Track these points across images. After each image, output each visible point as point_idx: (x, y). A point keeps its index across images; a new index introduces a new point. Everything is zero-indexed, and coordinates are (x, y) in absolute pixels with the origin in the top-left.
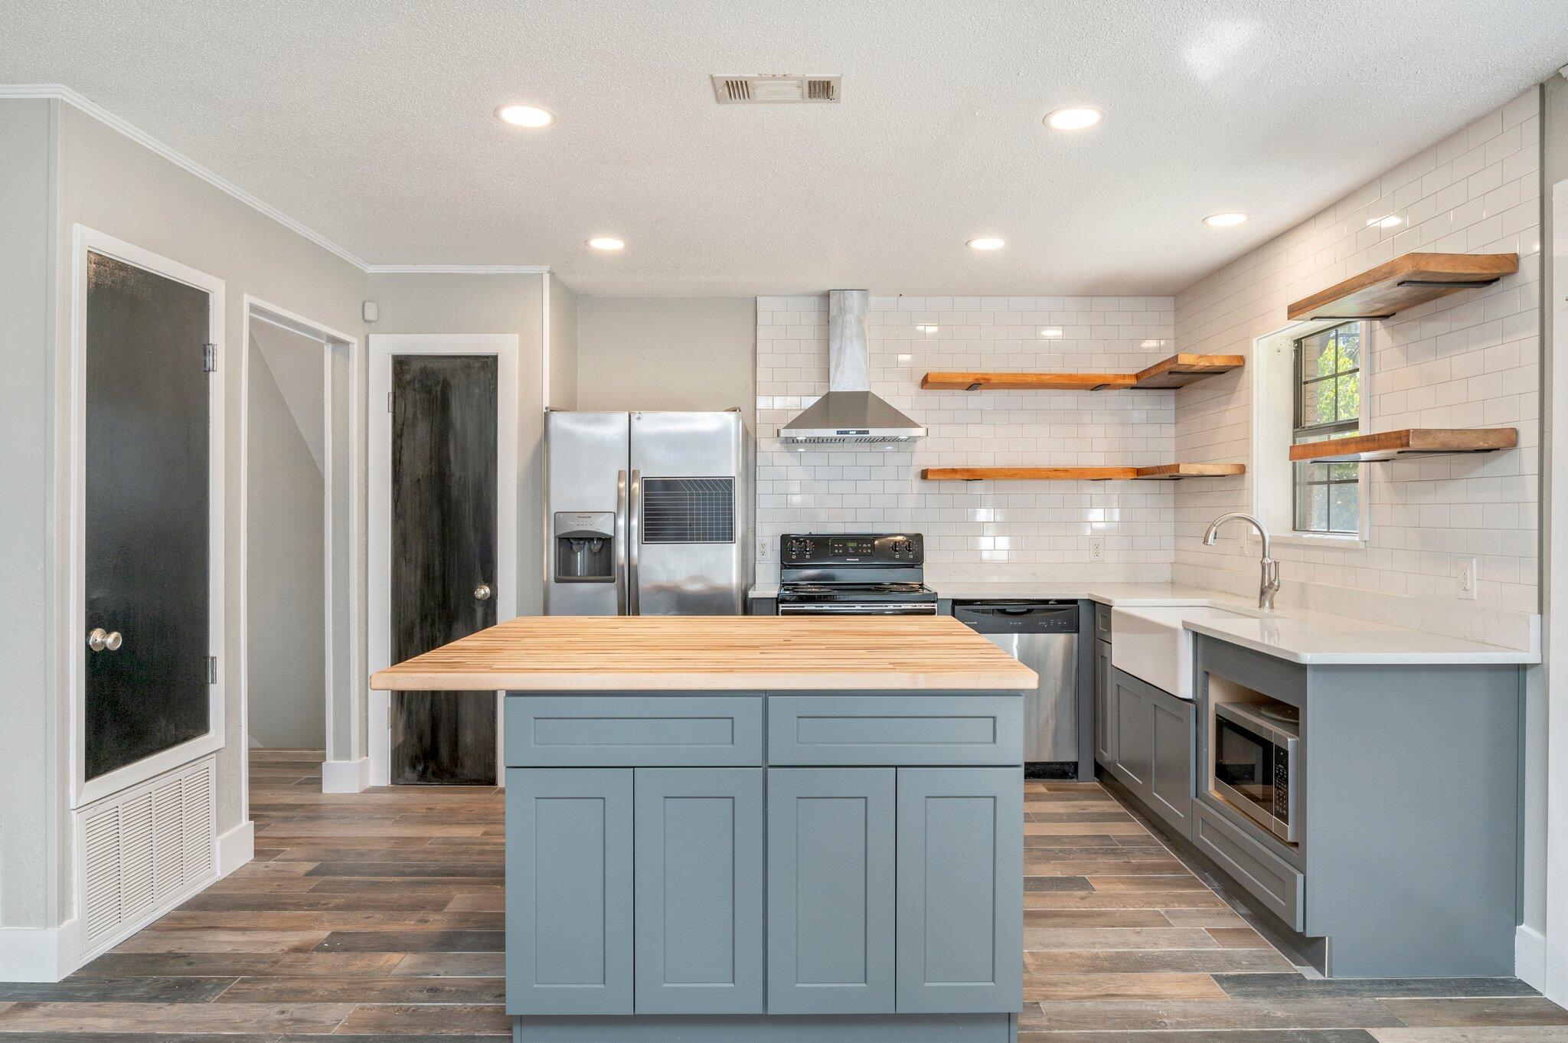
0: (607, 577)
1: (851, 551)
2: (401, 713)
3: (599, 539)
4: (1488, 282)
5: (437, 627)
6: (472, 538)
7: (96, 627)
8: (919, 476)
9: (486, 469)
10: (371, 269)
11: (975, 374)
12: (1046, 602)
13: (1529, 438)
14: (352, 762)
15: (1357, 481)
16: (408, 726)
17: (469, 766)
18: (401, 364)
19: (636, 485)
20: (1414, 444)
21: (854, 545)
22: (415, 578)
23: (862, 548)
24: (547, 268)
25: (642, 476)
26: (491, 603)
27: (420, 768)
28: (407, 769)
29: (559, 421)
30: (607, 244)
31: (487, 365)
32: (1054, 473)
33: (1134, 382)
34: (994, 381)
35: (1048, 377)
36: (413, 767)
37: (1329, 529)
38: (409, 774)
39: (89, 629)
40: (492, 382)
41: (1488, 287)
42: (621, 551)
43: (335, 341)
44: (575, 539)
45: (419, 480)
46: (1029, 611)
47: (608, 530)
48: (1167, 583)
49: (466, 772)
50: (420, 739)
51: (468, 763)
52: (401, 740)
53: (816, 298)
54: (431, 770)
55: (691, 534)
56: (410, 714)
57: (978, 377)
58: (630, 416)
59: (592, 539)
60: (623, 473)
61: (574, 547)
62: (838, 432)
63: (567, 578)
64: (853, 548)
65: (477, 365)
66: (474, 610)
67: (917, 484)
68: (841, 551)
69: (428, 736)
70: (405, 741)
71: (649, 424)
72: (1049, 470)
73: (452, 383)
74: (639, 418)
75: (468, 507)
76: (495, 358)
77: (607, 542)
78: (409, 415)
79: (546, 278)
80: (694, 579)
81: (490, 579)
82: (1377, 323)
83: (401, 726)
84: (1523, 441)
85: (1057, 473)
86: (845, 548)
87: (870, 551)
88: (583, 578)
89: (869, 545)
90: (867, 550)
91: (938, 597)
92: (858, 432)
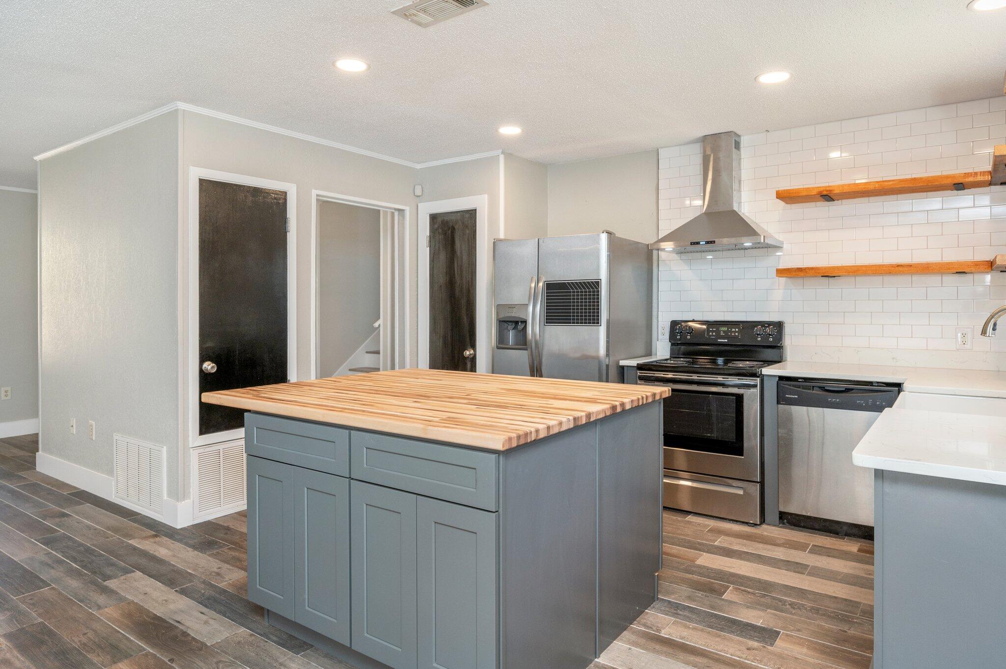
0: (524, 347)
1: (721, 334)
3: (520, 322)
6: (465, 320)
7: (207, 361)
9: (472, 278)
10: (418, 166)
11: (818, 187)
12: (870, 383)
18: (434, 218)
19: (540, 286)
21: (724, 329)
22: (440, 343)
23: (731, 332)
24: (500, 151)
25: (544, 280)
26: (473, 359)
31: (471, 214)
32: (897, 268)
33: (988, 178)
35: (891, 183)
39: (202, 361)
40: (474, 225)
42: (530, 329)
43: (399, 210)
44: (509, 321)
45: (441, 286)
46: (847, 390)
47: (524, 316)
55: (573, 319)
57: (821, 189)
58: (538, 241)
59: (517, 322)
60: (533, 279)
61: (508, 327)
63: (503, 346)
64: (724, 332)
65: (467, 216)
66: (466, 363)
67: (784, 282)
68: (714, 334)
72: (892, 266)
73: (456, 228)
74: (543, 242)
75: (464, 302)
76: (474, 211)
77: (524, 324)
78: (437, 247)
79: (502, 157)
80: (575, 350)
81: (473, 345)
85: (900, 269)
86: (718, 332)
87: (737, 334)
88: (512, 347)
89: (737, 330)
90: (735, 334)
91: (763, 373)
92: (707, 243)
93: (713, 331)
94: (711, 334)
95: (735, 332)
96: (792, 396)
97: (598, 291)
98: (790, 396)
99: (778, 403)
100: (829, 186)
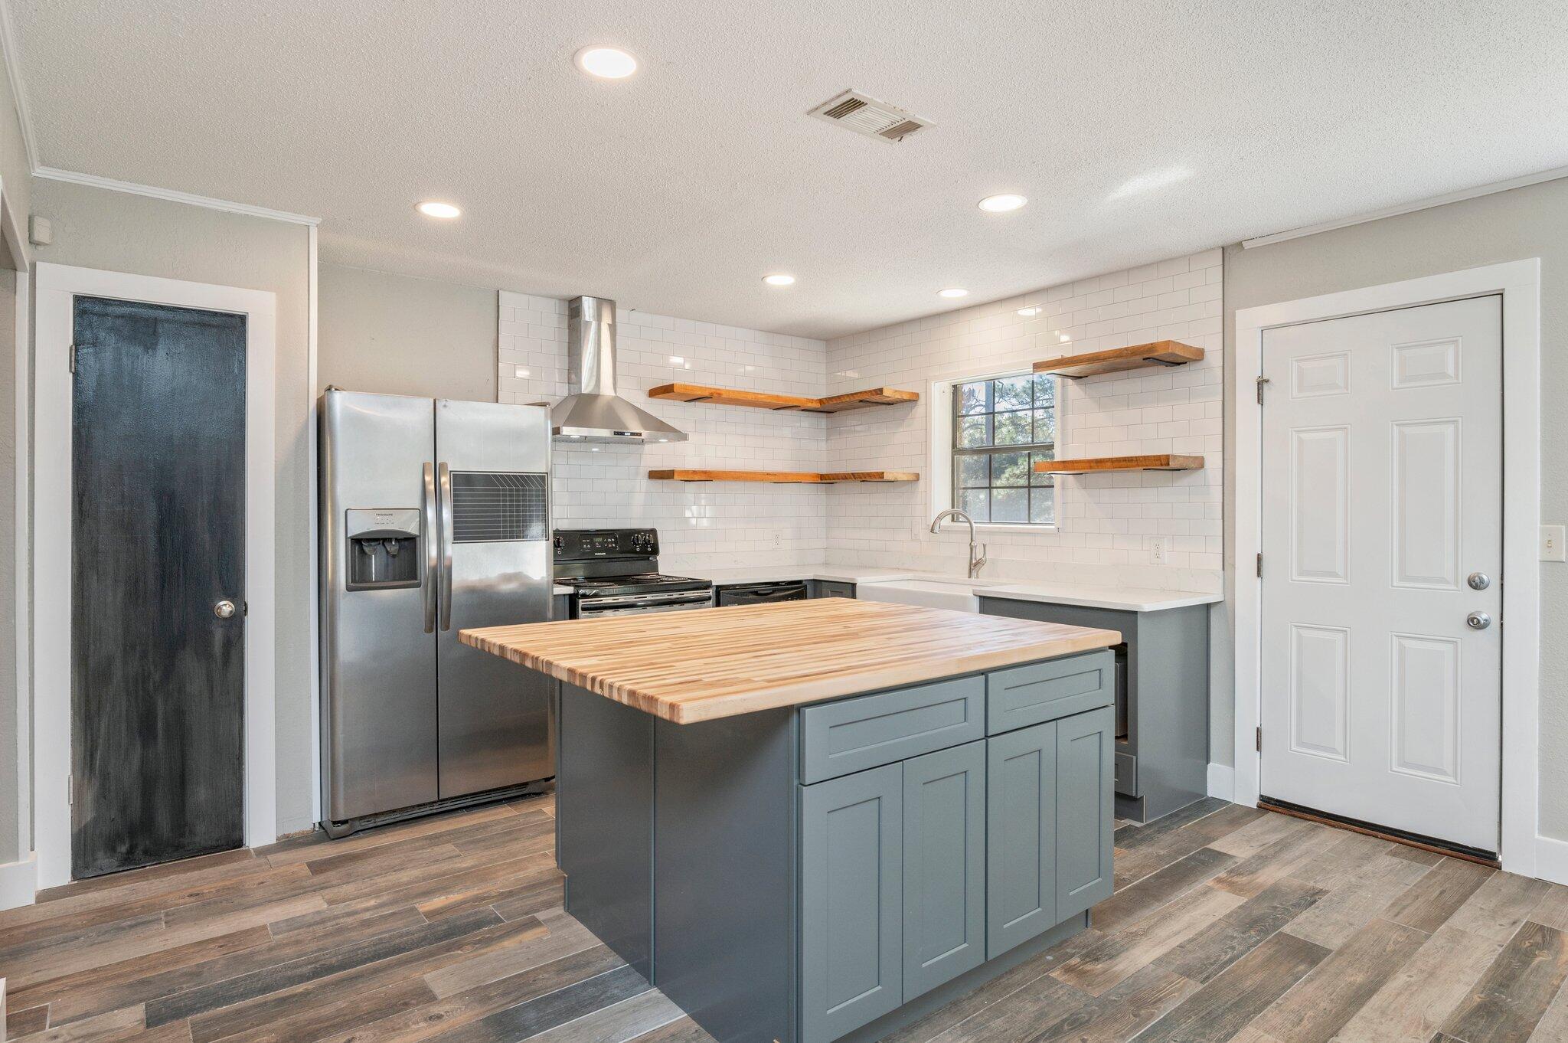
0: (412, 582)
1: (598, 546)
2: (90, 780)
3: (397, 540)
4: (1179, 364)
5: (151, 659)
8: (647, 475)
10: (39, 172)
12: (778, 584)
13: (1213, 462)
14: (20, 863)
15: (1053, 486)
16: (103, 795)
17: (203, 831)
18: (86, 307)
19: (445, 480)
20: (1172, 465)
21: (600, 539)
23: (608, 543)
24: (318, 220)
25: (450, 469)
26: (236, 624)
27: (123, 849)
28: (100, 854)
29: (340, 402)
30: (440, 210)
31: (232, 325)
33: (817, 406)
34: (724, 396)
35: (763, 396)
36: (111, 849)
37: (990, 520)
38: (104, 861)
41: (1178, 367)
42: (432, 551)
44: (369, 540)
46: (773, 592)
47: (412, 529)
48: (823, 564)
49: (197, 839)
50: (123, 809)
51: (201, 828)
52: (89, 816)
53: (557, 301)
54: (140, 848)
55: (504, 532)
56: (105, 777)
57: (713, 391)
58: (435, 401)
59: (390, 540)
60: (426, 467)
61: (366, 549)
62: (615, 432)
63: (361, 585)
64: (599, 543)
66: (211, 633)
67: (644, 483)
68: (589, 546)
69: (136, 804)
70: (95, 821)
71: (458, 414)
72: (763, 474)
74: (445, 406)
76: (242, 319)
77: (409, 544)
79: (314, 233)
80: (508, 578)
81: (235, 592)
82: (1070, 381)
83: (89, 797)
84: (1207, 465)
86: (592, 543)
87: (614, 545)
88: (378, 584)
93: (587, 544)
94: (585, 546)
95: (612, 542)
97: (544, 490)
100: (719, 389)
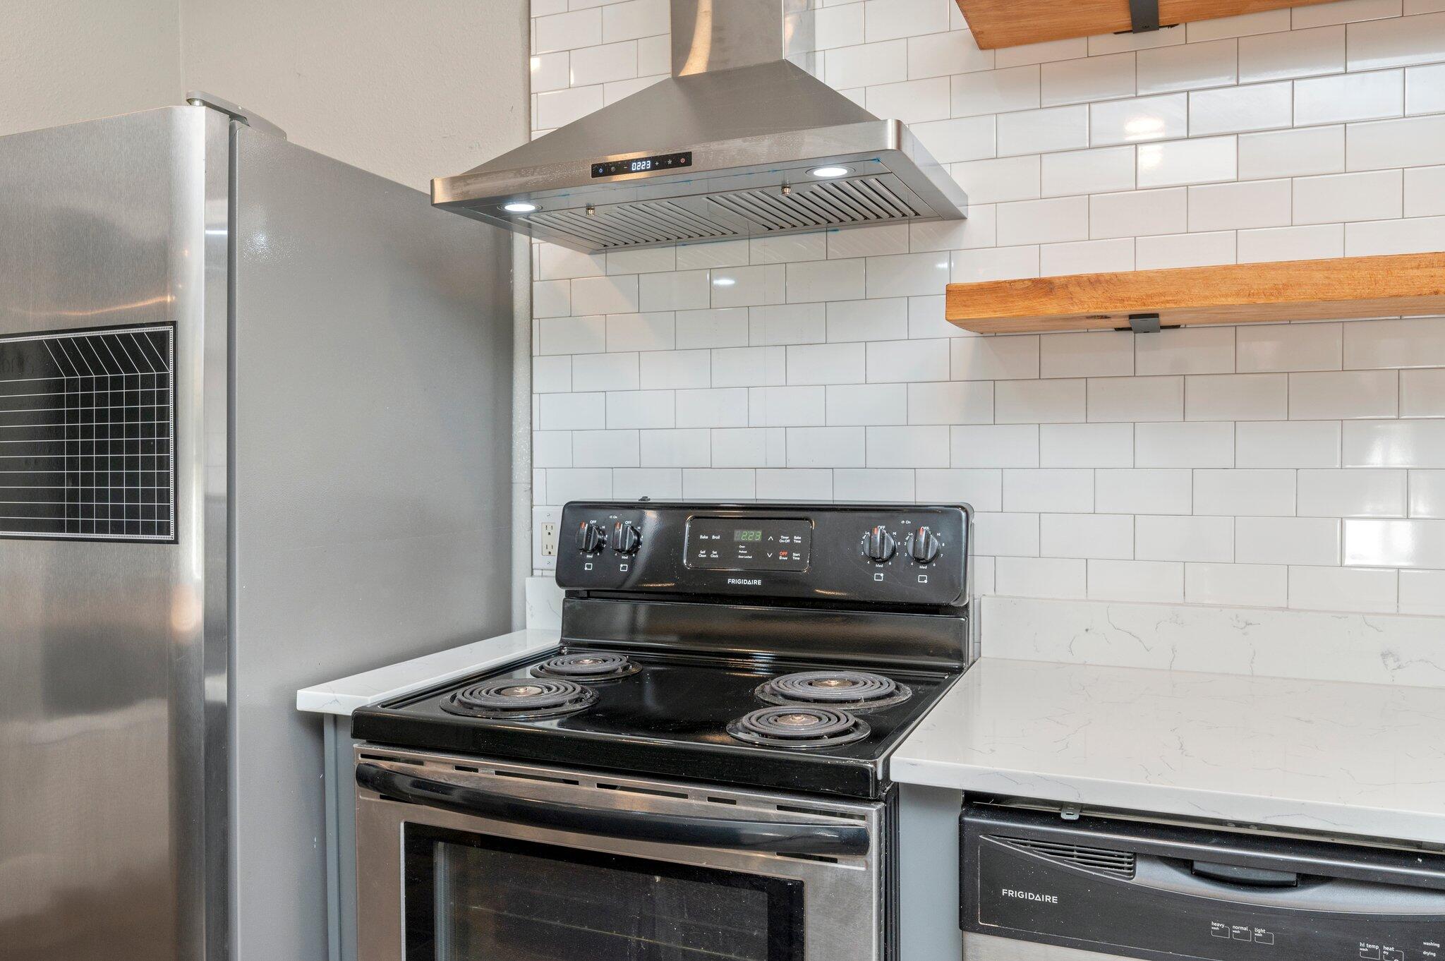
21: (753, 534)
23: (777, 547)
68: (714, 555)
86: (728, 548)
87: (796, 556)
89: (797, 539)
90: (790, 556)
91: (894, 777)
92: (660, 163)
93: (709, 546)
94: (702, 554)
95: (791, 547)
96: (1030, 896)
97: (163, 381)
98: (1021, 895)
99: (966, 922)
